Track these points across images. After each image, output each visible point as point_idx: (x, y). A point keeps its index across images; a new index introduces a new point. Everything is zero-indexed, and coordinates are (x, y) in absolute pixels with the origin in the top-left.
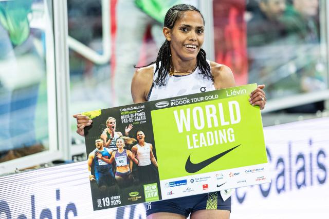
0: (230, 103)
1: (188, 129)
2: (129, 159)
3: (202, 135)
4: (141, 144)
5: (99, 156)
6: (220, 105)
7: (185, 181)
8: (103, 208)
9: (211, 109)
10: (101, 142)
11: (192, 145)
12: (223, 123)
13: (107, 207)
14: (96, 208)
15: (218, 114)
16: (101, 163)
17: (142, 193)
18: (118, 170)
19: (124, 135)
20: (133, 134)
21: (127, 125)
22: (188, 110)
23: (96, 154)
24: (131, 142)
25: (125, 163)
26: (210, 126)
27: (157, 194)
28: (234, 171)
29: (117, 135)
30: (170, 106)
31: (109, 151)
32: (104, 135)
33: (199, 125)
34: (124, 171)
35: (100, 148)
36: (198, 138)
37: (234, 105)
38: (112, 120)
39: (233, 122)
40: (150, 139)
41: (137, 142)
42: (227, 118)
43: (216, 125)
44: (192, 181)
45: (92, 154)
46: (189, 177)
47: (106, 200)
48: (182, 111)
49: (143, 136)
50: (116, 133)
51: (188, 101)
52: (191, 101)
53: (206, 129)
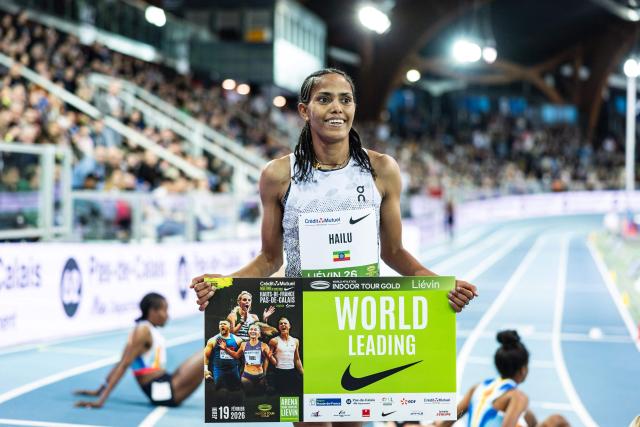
0: (416, 299)
1: (352, 327)
2: (264, 356)
3: (370, 337)
4: (284, 337)
5: (223, 345)
6: (402, 299)
7: (338, 401)
8: (219, 420)
9: (387, 302)
10: (228, 325)
11: (355, 350)
12: (403, 326)
13: (224, 421)
14: (209, 419)
15: (396, 312)
16: (224, 356)
17: (276, 408)
18: (246, 370)
19: (261, 319)
20: (274, 321)
21: (268, 306)
22: (356, 299)
23: (219, 341)
24: (269, 333)
25: (257, 361)
26: (383, 327)
27: (296, 413)
28: (409, 396)
29: (251, 318)
30: (330, 289)
31: (238, 339)
32: (233, 316)
33: (369, 323)
34: (254, 372)
35: (225, 334)
36: (364, 341)
37: (420, 303)
38: (246, 295)
39: (416, 326)
40: (297, 331)
41: (279, 334)
42: (409, 320)
43: (392, 327)
44: (349, 402)
45: (213, 341)
46: (345, 395)
47: (225, 411)
48: (347, 299)
49: (288, 326)
50: (249, 316)
51: (357, 286)
52: (361, 286)
53: (376, 331)
